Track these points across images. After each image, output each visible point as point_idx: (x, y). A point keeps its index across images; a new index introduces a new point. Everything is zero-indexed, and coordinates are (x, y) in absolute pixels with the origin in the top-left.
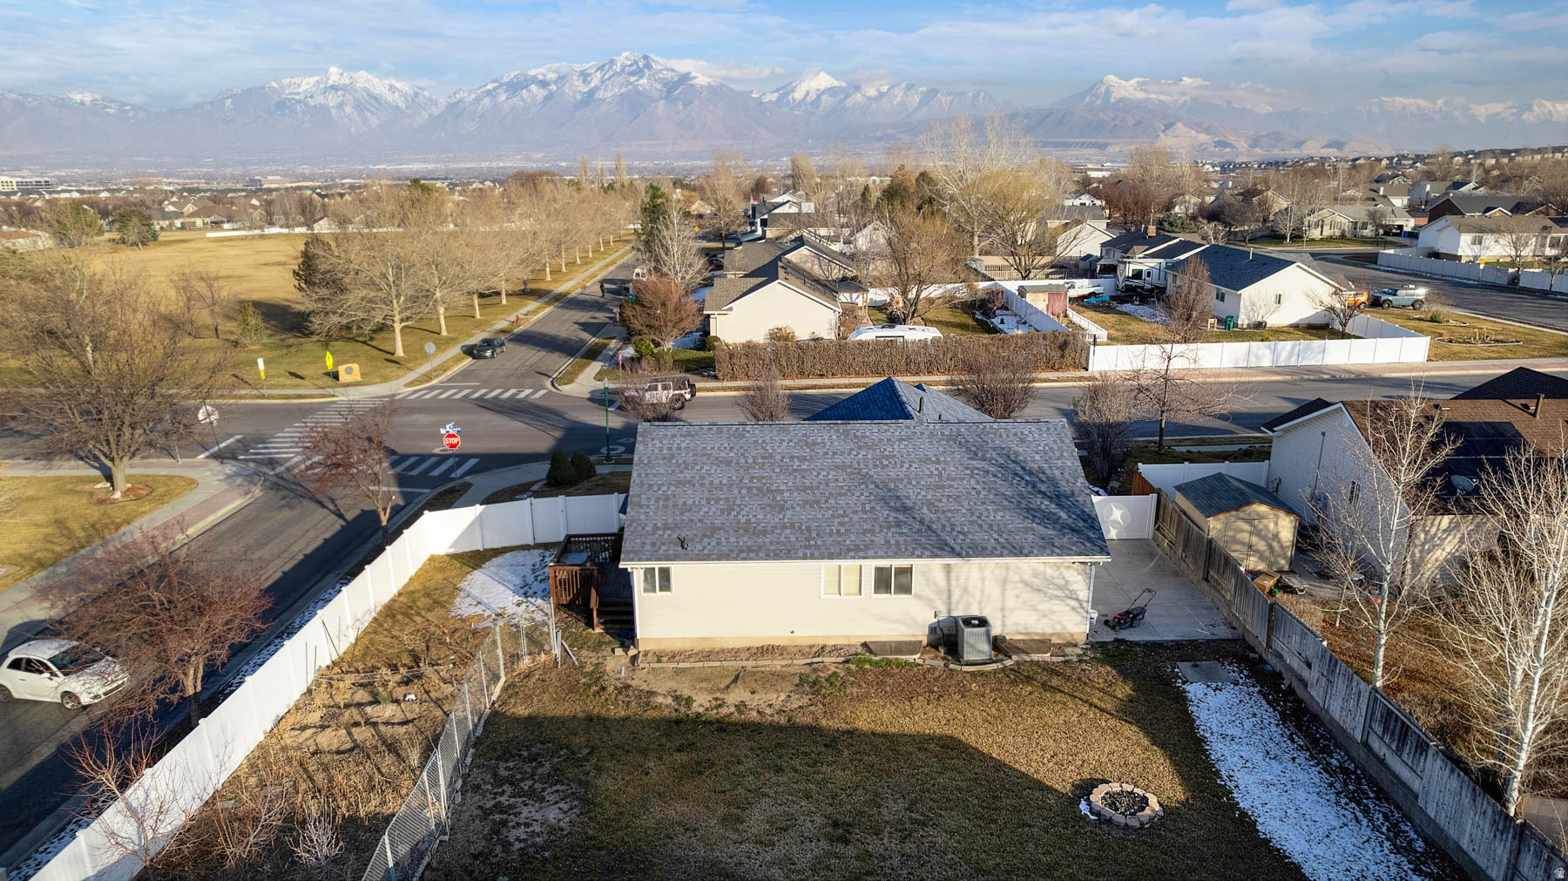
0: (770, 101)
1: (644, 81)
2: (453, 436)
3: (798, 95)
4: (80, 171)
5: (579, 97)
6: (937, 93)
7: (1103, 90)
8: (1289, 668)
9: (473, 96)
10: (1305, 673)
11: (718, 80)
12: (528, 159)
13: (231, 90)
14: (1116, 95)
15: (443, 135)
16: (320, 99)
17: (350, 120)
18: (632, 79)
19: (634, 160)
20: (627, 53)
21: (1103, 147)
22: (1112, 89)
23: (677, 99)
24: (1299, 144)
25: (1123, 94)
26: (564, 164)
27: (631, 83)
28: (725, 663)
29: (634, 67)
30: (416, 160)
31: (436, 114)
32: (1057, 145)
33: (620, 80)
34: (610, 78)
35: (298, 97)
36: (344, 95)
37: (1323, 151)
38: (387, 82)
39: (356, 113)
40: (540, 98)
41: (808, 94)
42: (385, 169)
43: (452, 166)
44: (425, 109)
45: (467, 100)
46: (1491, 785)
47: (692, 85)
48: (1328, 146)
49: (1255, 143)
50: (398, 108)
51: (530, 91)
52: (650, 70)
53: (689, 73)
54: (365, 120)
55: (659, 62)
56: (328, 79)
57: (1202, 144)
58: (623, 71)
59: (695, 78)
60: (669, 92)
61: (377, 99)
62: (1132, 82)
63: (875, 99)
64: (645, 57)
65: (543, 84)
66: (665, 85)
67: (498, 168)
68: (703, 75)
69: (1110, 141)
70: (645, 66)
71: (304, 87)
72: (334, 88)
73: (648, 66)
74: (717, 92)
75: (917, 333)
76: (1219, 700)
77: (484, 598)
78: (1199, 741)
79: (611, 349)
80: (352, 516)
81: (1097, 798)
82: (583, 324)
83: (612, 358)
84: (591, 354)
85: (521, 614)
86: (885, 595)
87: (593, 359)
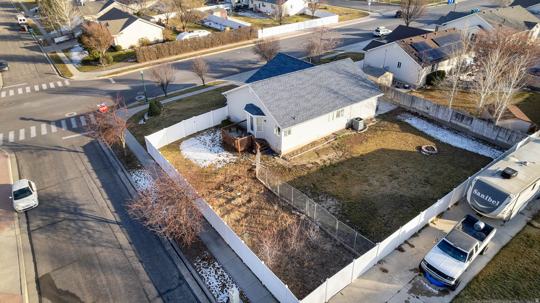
2: (104, 106)
8: (420, 111)
10: (426, 111)
28: (309, 150)
46: (491, 121)
75: (203, 33)
76: (414, 122)
77: (203, 158)
78: (422, 132)
79: (64, 58)
80: (81, 150)
81: (425, 150)
82: (26, 48)
83: (72, 61)
84: (58, 61)
85: (225, 159)
86: (338, 118)
87: (63, 63)
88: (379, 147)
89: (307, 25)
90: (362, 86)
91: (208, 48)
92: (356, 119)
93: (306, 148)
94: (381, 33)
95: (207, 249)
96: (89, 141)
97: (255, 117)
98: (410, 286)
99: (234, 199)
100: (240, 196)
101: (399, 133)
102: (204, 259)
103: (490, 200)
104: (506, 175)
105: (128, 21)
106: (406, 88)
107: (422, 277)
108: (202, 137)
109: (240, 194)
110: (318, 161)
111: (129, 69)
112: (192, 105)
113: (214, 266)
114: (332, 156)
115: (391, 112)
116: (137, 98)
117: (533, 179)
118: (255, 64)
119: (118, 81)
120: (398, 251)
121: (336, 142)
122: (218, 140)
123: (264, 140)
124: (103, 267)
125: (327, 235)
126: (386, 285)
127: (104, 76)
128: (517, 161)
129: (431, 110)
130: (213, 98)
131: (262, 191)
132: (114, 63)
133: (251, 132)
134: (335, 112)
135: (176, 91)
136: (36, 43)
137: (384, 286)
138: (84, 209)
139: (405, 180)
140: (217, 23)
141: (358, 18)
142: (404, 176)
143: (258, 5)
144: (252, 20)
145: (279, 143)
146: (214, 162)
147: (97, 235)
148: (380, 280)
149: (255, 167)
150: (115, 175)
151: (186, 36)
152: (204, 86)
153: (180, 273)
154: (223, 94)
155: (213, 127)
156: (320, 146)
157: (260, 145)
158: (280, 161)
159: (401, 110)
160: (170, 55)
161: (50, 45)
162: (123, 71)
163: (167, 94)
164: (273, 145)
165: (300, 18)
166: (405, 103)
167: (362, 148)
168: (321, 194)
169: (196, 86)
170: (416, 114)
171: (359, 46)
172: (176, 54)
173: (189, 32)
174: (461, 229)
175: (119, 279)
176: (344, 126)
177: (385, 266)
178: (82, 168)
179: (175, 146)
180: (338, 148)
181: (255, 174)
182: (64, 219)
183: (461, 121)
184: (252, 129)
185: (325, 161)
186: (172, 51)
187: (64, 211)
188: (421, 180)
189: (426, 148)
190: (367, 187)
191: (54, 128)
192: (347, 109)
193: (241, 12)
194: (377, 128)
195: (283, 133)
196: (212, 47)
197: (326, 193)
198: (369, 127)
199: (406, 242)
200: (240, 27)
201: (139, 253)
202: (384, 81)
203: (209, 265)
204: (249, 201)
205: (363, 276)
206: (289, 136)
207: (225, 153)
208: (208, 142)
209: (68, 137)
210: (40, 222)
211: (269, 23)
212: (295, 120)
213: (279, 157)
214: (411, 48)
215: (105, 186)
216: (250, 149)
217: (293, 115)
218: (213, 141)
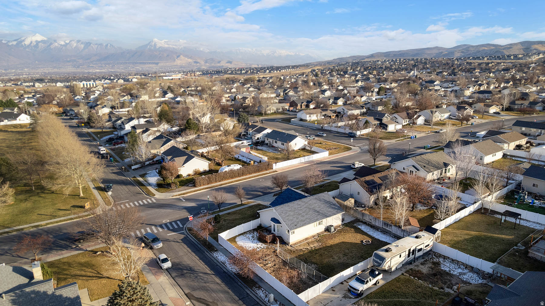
0: (12, 45)
3: (27, 42)
6: (91, 43)
7: (153, 44)
8: (367, 221)
10: (370, 221)
14: (158, 45)
21: (157, 64)
22: (157, 44)
24: (219, 62)
25: (161, 45)
28: (304, 242)
32: (141, 63)
37: (226, 64)
41: (31, 42)
46: (400, 227)
48: (227, 63)
49: (206, 62)
57: (190, 62)
62: (163, 41)
63: (64, 45)
69: (159, 61)
75: (236, 167)
76: (363, 228)
77: (249, 246)
78: (366, 233)
79: (143, 181)
80: (180, 241)
81: (364, 242)
82: (114, 173)
83: (150, 185)
84: (140, 184)
85: (261, 246)
86: (320, 225)
87: (145, 186)
88: (341, 241)
89: (306, 159)
90: (333, 208)
91: (240, 177)
92: (330, 226)
93: (302, 241)
94: (356, 166)
95: (257, 284)
96: (183, 237)
97: (276, 225)
98: (343, 296)
99: (268, 264)
100: (270, 263)
101: (353, 234)
102: (256, 287)
103: (379, 261)
104: (387, 251)
105: (187, 158)
106: (362, 207)
107: (349, 293)
108: (247, 235)
109: (270, 262)
110: (309, 248)
111: (191, 192)
112: (237, 217)
113: (261, 290)
114: (316, 245)
115: (351, 222)
116: (201, 211)
117: (399, 252)
118: (273, 189)
119: (188, 200)
120: (341, 284)
121: (318, 238)
122: (255, 237)
123: (281, 237)
124: (213, 291)
125: (310, 279)
126: (333, 295)
127: (176, 196)
128: (396, 245)
129: (372, 221)
130: (249, 213)
131: (281, 261)
132: (179, 187)
133: (274, 232)
134: (318, 222)
135: (225, 208)
136: (118, 169)
137: (333, 296)
138: (195, 269)
139: (351, 256)
140: (243, 156)
141: (343, 152)
142: (351, 254)
143: (271, 142)
144: (268, 154)
145: (288, 239)
146: (255, 248)
147: (205, 279)
148: (331, 294)
149: (277, 250)
150: (204, 254)
151: (226, 169)
152: (242, 204)
153: (247, 292)
154: (258, 211)
155: (252, 230)
156: (310, 240)
157: (279, 239)
158: (289, 248)
159: (357, 221)
160: (216, 182)
161: (129, 171)
162: (187, 193)
163: (221, 209)
164: (285, 240)
165: (302, 153)
166: (360, 217)
167: (332, 241)
168: (309, 263)
169: (237, 204)
170: (365, 223)
171: (340, 176)
172: (220, 181)
173: (228, 166)
174: (368, 274)
175: (222, 295)
176: (323, 230)
177: (334, 289)
178: (186, 251)
179: (233, 240)
180: (319, 241)
181: (277, 253)
182: (187, 273)
183: (387, 227)
184: (274, 231)
185: (312, 248)
186: (217, 180)
187: (185, 270)
188: (359, 256)
189: (365, 242)
190: (332, 259)
191: (160, 230)
192: (324, 220)
193: (259, 146)
194: (342, 231)
195: (290, 233)
196: (243, 176)
197: (311, 262)
198: (337, 230)
199: (345, 281)
200: (260, 162)
201: (227, 285)
202: (349, 204)
203: (259, 289)
204: (275, 265)
205: (325, 292)
206: (293, 234)
207: (260, 244)
208: (251, 238)
209: (170, 234)
210: (176, 274)
211: (280, 157)
212: (296, 226)
213: (288, 245)
214: (365, 184)
215: (201, 259)
216: (273, 241)
217: (295, 224)
218: (253, 237)
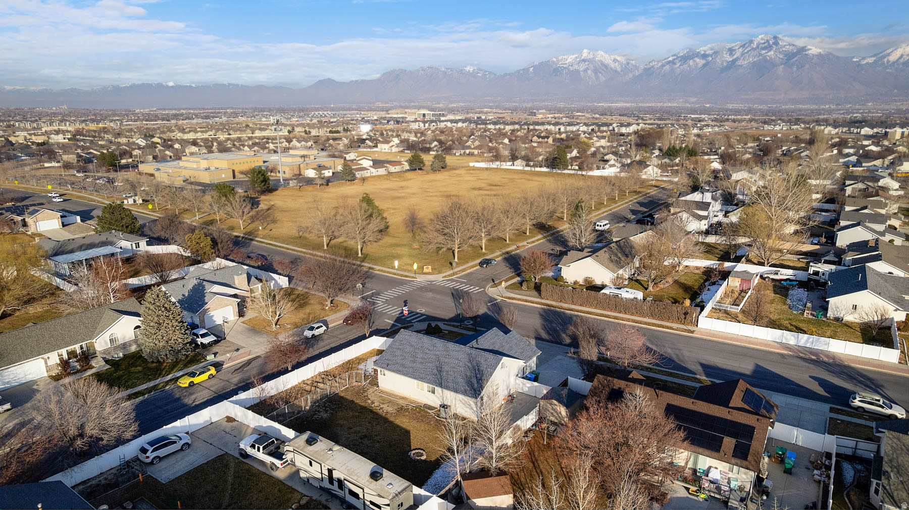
0: (867, 63)
1: (772, 53)
3: (893, 58)
4: (463, 104)
5: (725, 64)
9: (660, 64)
11: (826, 50)
12: (687, 102)
13: (534, 63)
15: (639, 86)
16: (576, 67)
17: (589, 77)
18: (763, 52)
19: (754, 104)
20: (763, 36)
23: (793, 64)
26: (708, 105)
27: (761, 55)
29: (766, 44)
30: (621, 101)
31: (637, 74)
33: (755, 53)
34: (748, 52)
35: (565, 66)
36: (588, 64)
38: (613, 57)
39: (593, 74)
40: (700, 65)
42: (603, 106)
43: (641, 105)
44: (631, 72)
45: (656, 67)
47: (807, 55)
50: (616, 71)
51: (695, 61)
52: (776, 45)
53: (806, 47)
54: (597, 78)
55: (784, 41)
56: (582, 56)
58: (758, 47)
59: (810, 49)
60: (788, 60)
61: (606, 66)
64: (775, 38)
65: (704, 56)
66: (786, 55)
67: (667, 107)
68: (816, 47)
70: (774, 43)
71: (569, 60)
72: (584, 61)
73: (776, 43)
74: (823, 59)
92: (445, 405)
109: (327, 384)
111: (523, 299)
134: (425, 385)
156: (401, 402)
162: (517, 299)
189: (417, 453)
192: (438, 390)
209: (387, 321)
213: (377, 388)
217: (390, 363)
